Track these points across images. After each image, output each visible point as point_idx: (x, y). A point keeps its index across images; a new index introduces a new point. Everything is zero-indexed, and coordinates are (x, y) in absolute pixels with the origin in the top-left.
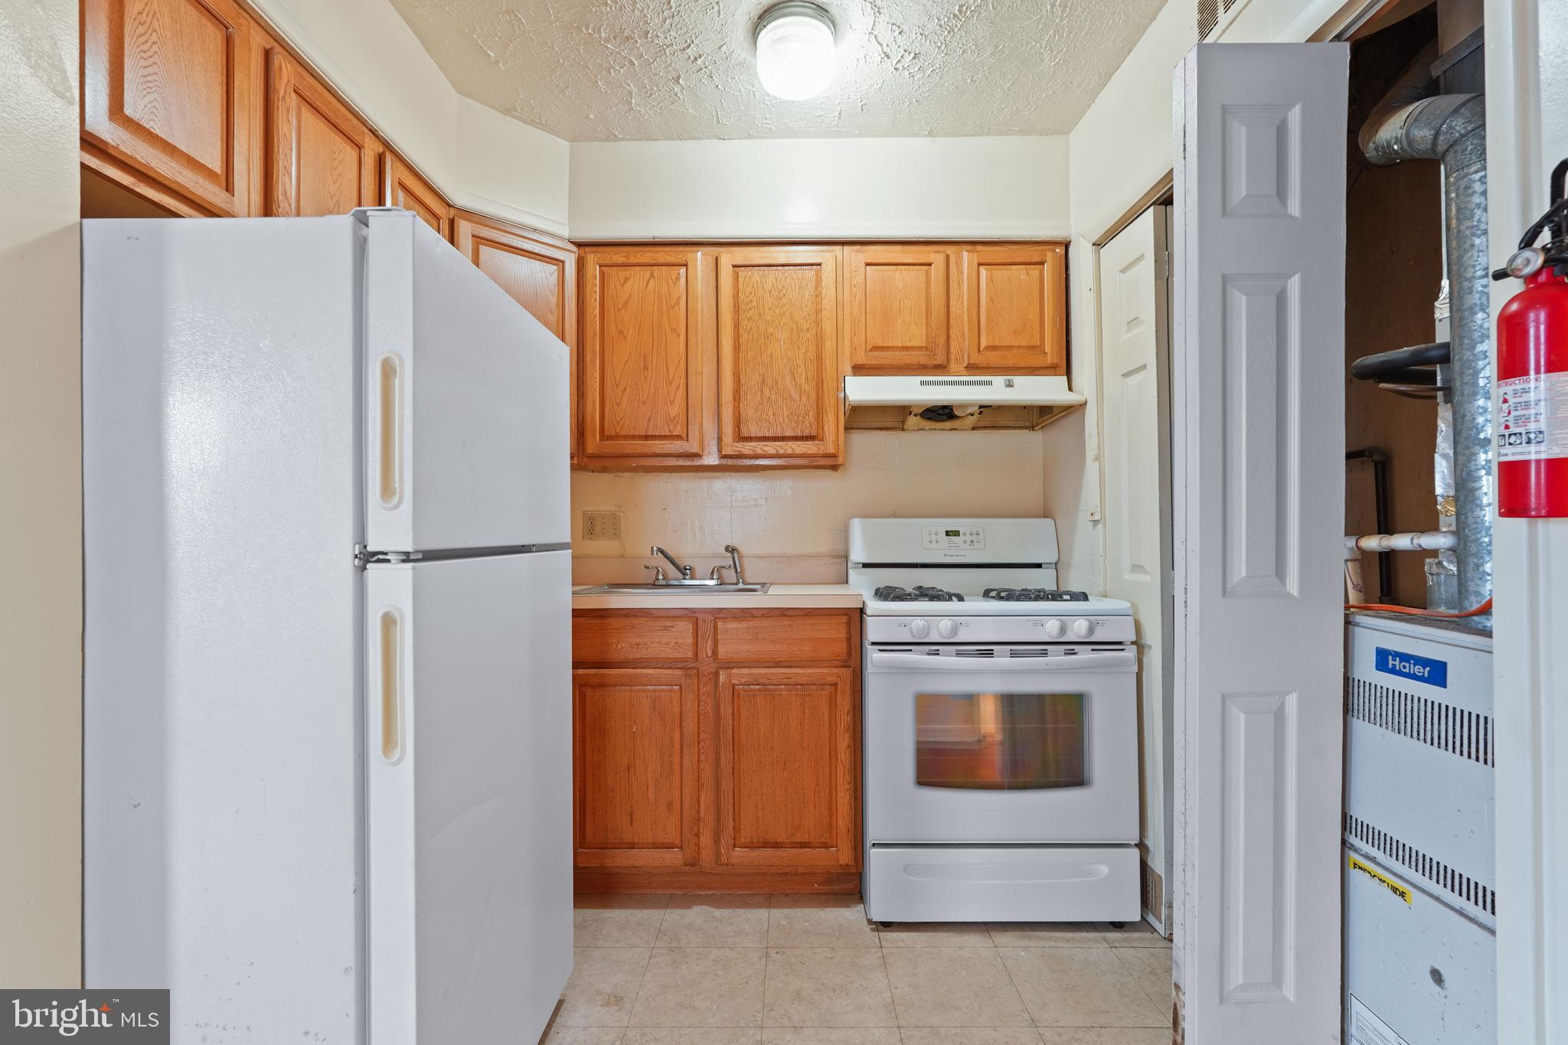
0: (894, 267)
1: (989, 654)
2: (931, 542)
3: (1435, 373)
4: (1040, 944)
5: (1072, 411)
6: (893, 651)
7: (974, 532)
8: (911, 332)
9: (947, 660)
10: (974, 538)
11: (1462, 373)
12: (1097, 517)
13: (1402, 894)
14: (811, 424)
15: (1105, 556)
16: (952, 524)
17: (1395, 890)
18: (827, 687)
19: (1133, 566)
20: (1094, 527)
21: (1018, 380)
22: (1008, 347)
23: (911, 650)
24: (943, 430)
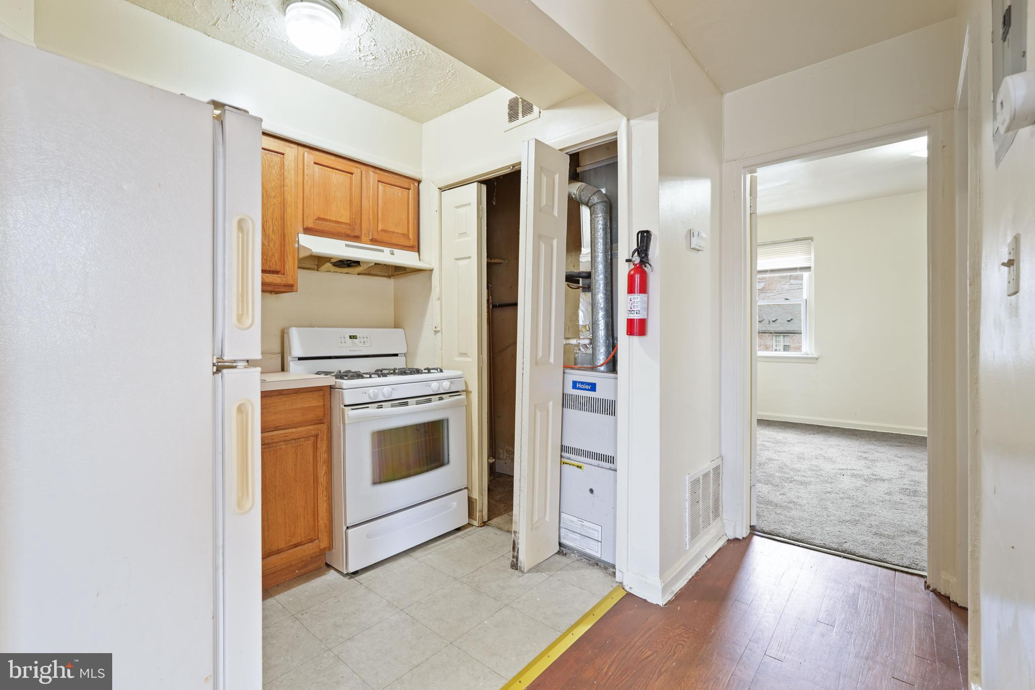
0: (331, 170)
1: (406, 404)
2: (342, 343)
3: (579, 280)
4: (434, 549)
5: (424, 273)
6: (357, 409)
7: (365, 336)
8: (341, 213)
9: (387, 409)
10: (365, 340)
11: (596, 284)
12: (438, 329)
13: (580, 467)
14: (276, 263)
15: (441, 349)
16: (353, 332)
17: (578, 467)
18: (311, 438)
19: (460, 353)
20: (435, 334)
21: (396, 251)
22: (392, 232)
23: (368, 407)
24: (341, 273)
